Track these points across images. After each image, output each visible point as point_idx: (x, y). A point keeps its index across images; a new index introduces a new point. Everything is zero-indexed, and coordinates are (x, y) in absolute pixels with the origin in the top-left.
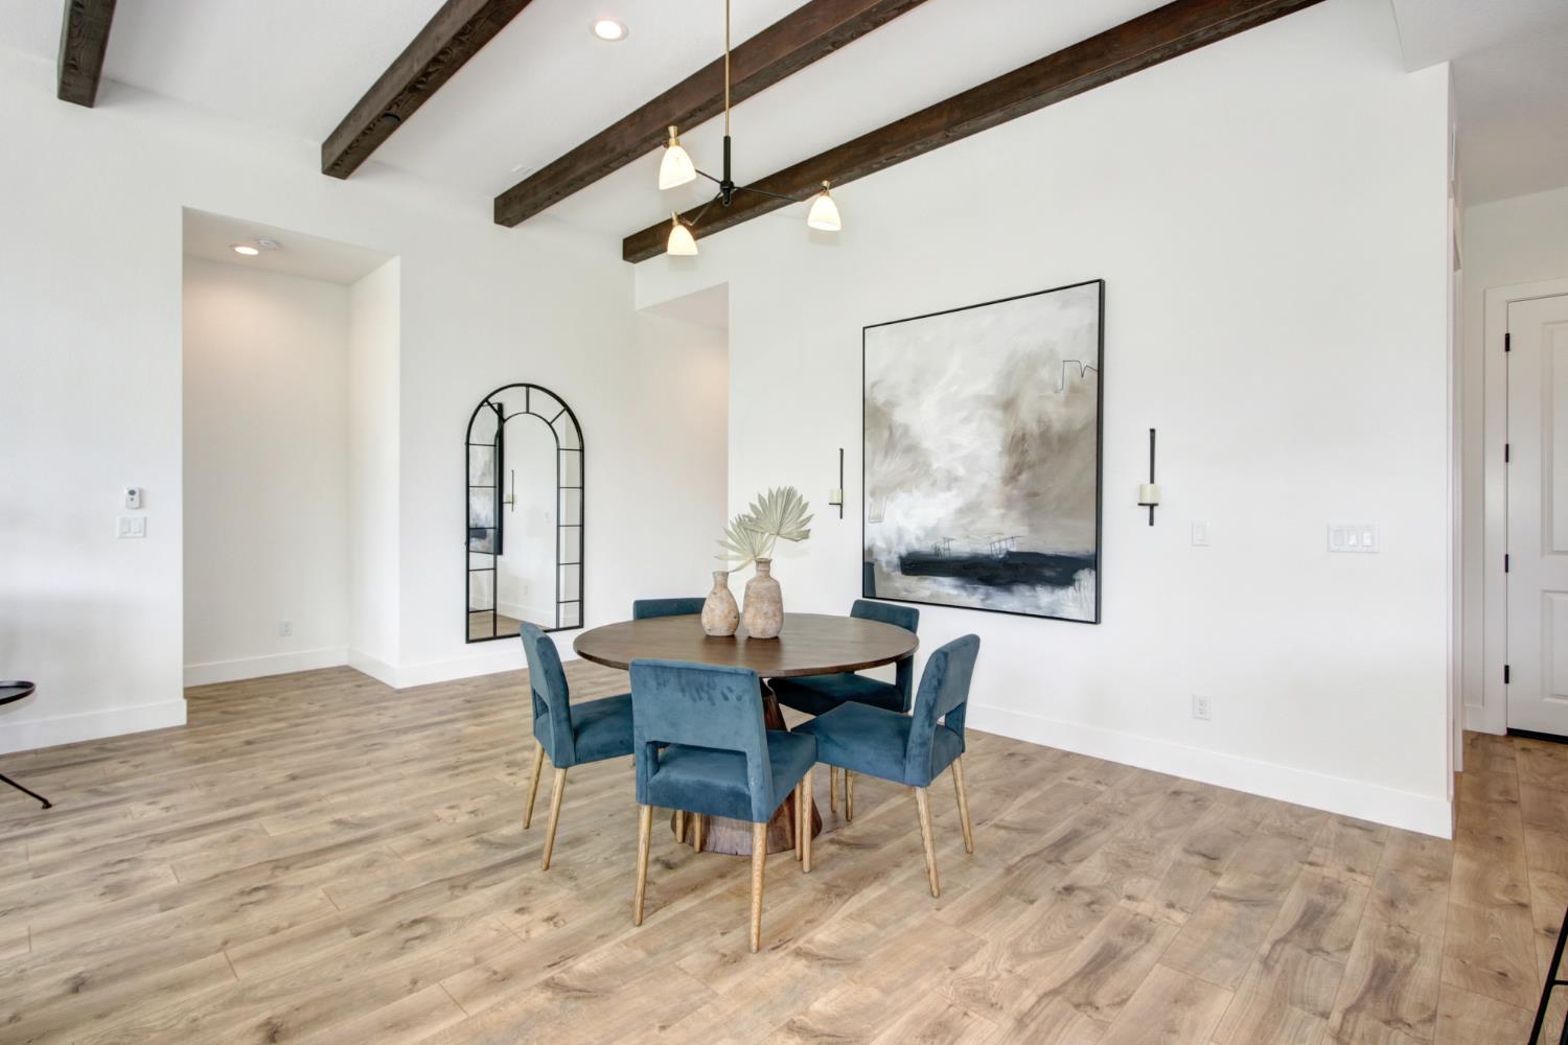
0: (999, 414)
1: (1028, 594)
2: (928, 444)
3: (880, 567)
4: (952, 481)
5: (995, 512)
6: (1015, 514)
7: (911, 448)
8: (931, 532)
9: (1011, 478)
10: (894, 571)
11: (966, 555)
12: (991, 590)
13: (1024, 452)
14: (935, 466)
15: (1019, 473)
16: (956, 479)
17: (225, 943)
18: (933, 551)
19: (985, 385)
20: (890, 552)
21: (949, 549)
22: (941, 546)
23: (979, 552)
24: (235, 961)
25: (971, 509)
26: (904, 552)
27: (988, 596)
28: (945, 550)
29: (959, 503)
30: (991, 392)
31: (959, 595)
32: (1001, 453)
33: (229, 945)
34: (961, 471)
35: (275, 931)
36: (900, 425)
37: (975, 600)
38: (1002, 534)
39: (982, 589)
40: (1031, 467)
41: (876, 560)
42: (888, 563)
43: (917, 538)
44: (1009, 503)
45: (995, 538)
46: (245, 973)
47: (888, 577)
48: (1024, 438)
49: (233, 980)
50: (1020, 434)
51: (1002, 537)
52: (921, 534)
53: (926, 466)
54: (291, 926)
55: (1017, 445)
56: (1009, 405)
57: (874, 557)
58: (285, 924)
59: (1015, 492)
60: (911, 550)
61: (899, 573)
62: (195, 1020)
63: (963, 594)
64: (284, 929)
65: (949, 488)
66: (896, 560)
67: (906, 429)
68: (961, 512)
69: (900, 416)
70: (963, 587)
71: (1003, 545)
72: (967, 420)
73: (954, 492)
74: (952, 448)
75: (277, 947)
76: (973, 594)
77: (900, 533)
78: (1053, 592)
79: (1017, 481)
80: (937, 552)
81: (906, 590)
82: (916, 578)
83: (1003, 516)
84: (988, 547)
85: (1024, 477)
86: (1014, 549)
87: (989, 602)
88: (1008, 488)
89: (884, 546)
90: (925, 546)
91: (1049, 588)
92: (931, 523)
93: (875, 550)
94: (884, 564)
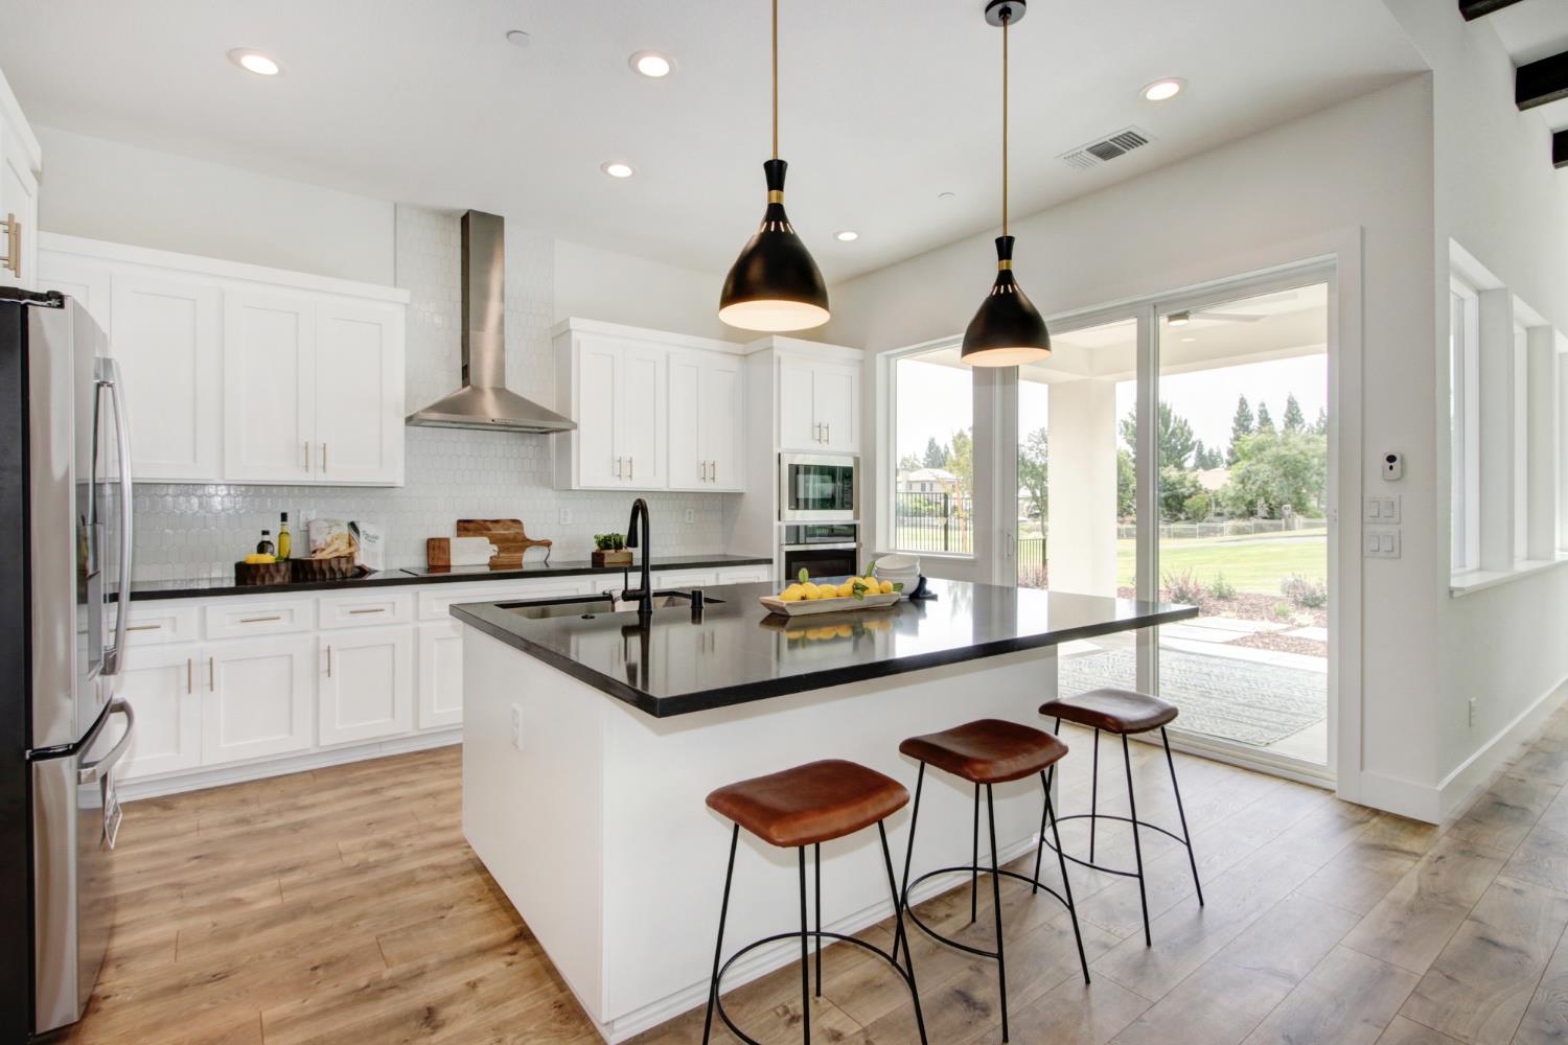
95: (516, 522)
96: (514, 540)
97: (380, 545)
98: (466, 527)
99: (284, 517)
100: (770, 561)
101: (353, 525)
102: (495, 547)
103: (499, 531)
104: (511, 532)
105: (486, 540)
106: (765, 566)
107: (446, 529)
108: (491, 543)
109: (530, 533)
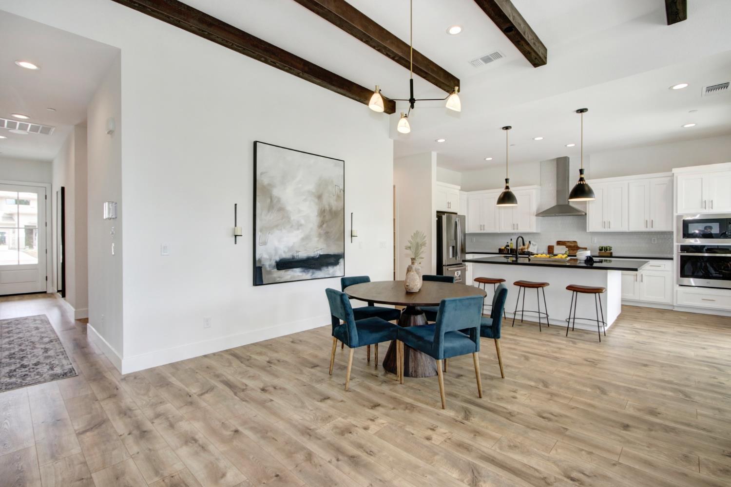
0: (316, 200)
1: (326, 270)
2: (289, 208)
3: (266, 268)
4: (299, 226)
5: (316, 239)
6: (322, 240)
7: (281, 209)
8: (290, 249)
9: (320, 226)
10: (273, 269)
11: (305, 258)
12: (314, 270)
13: (324, 216)
14: (292, 218)
15: (323, 224)
16: (301, 225)
17: (614, 465)
18: (291, 257)
19: (311, 187)
20: (271, 260)
21: (298, 256)
22: (295, 255)
23: (310, 256)
24: (617, 454)
25: (306, 238)
26: (278, 259)
27: (313, 273)
28: (297, 256)
29: (301, 236)
30: (314, 191)
31: (302, 275)
32: (317, 216)
33: (613, 462)
34: (303, 222)
35: (590, 453)
36: (276, 197)
37: (308, 276)
38: (317, 248)
39: (311, 271)
40: (327, 222)
41: (263, 265)
42: (270, 266)
43: (284, 252)
44: (320, 236)
45: (315, 250)
46: (618, 448)
47: (269, 273)
48: (324, 210)
49: (624, 448)
50: (323, 209)
51: (318, 249)
52: (286, 250)
53: (289, 218)
54: (583, 450)
55: (322, 212)
56: (320, 197)
57: (262, 263)
58: (583, 452)
59: (322, 231)
60: (281, 258)
61: (276, 270)
62: (648, 447)
63: (304, 274)
64: (586, 451)
65: (298, 229)
66: (274, 263)
67: (279, 200)
68: (303, 239)
69: (276, 192)
70: (304, 271)
71: (318, 252)
72: (305, 200)
73: (300, 231)
74: (300, 211)
75: (597, 447)
76: (308, 273)
77: (276, 250)
78: (333, 267)
79: (322, 227)
80: (293, 258)
81: (279, 277)
82: (284, 271)
83: (318, 240)
84: (313, 254)
85: (324, 226)
86: (322, 253)
87: (313, 276)
88: (320, 230)
89: (268, 257)
90: (287, 255)
91: (332, 267)
92: (291, 244)
93: (263, 260)
94: (267, 266)
95: (575, 242)
96: (574, 247)
97: (536, 247)
98: (559, 243)
99: (511, 240)
100: (672, 259)
101: (530, 242)
102: (567, 249)
103: (568, 244)
104: (573, 245)
105: (565, 247)
106: (671, 261)
107: (554, 243)
108: (566, 247)
109: (580, 245)
